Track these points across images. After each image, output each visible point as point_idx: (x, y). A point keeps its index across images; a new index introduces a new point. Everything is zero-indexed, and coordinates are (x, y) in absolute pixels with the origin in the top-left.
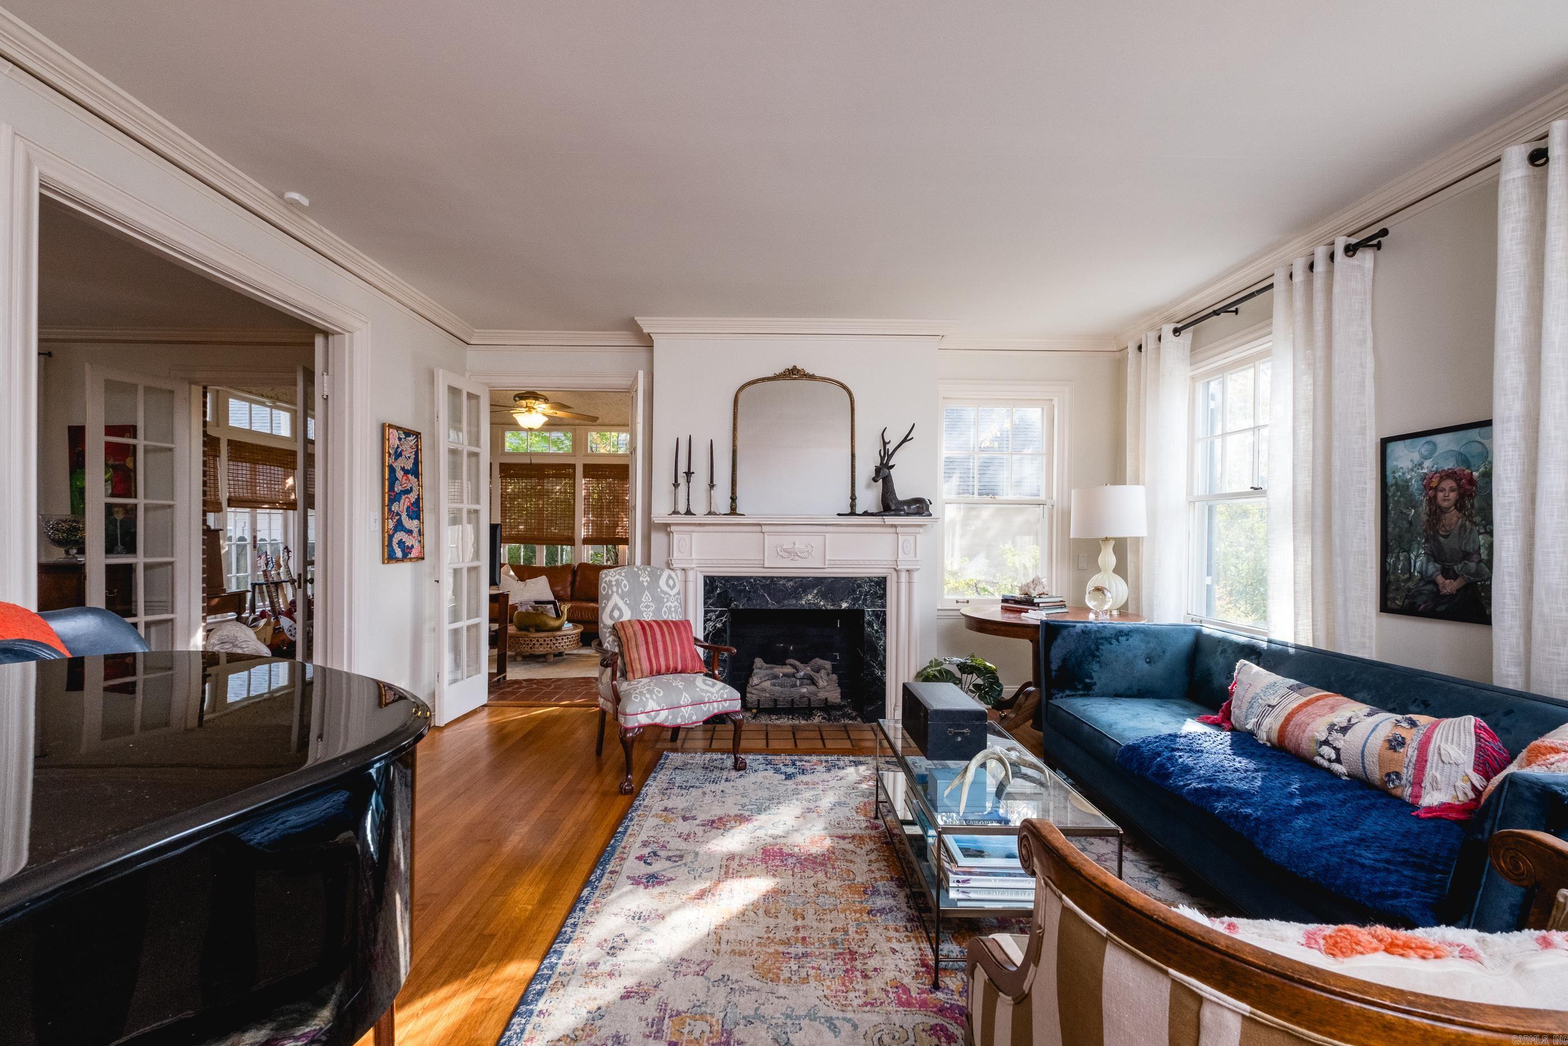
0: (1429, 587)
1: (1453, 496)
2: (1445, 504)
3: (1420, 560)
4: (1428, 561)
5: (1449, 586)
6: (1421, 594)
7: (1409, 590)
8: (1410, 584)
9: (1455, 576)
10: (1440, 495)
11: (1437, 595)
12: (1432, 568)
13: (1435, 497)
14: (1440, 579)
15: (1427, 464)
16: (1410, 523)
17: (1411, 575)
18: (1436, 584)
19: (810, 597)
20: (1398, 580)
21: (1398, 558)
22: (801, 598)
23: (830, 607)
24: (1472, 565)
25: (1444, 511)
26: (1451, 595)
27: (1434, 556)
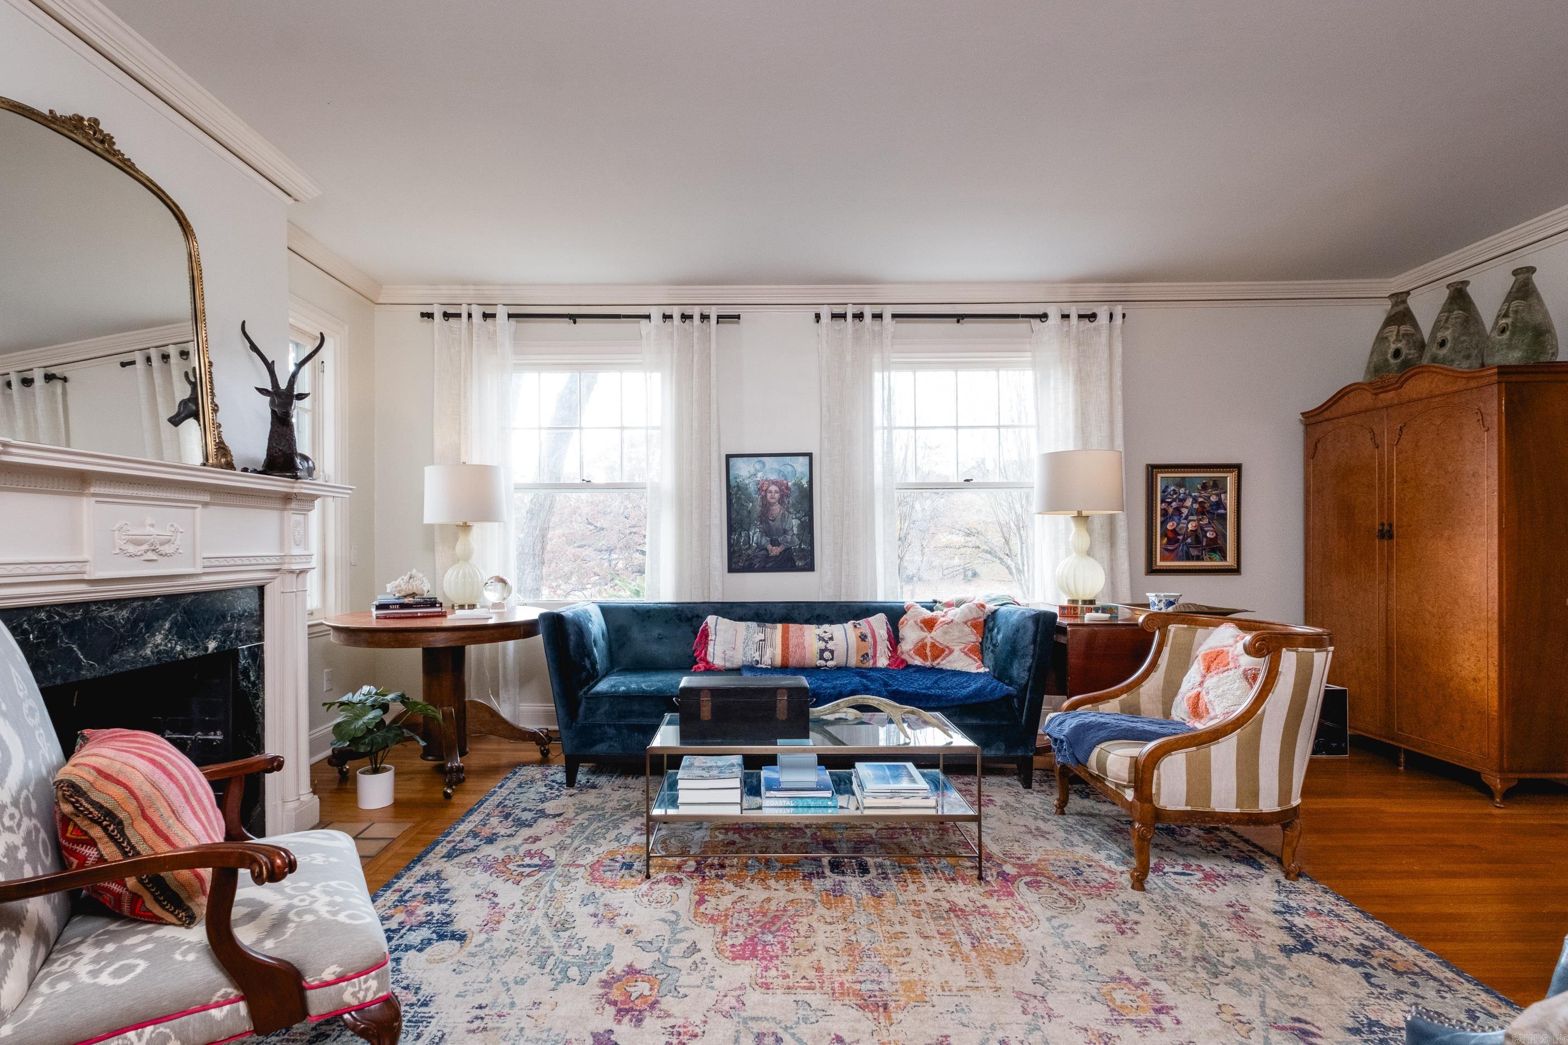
0: (763, 552)
1: (777, 496)
2: (773, 501)
3: (755, 535)
4: (762, 536)
5: (775, 551)
6: (757, 557)
7: (749, 555)
8: (750, 552)
9: (779, 545)
10: (769, 495)
11: (767, 558)
12: (764, 541)
13: (766, 496)
14: (769, 547)
15: (760, 475)
16: (749, 512)
17: (750, 546)
18: (767, 550)
19: (159, 638)
20: (740, 549)
21: (740, 535)
22: (145, 643)
23: (191, 654)
24: (789, 537)
25: (772, 504)
26: (777, 557)
27: (766, 532)
